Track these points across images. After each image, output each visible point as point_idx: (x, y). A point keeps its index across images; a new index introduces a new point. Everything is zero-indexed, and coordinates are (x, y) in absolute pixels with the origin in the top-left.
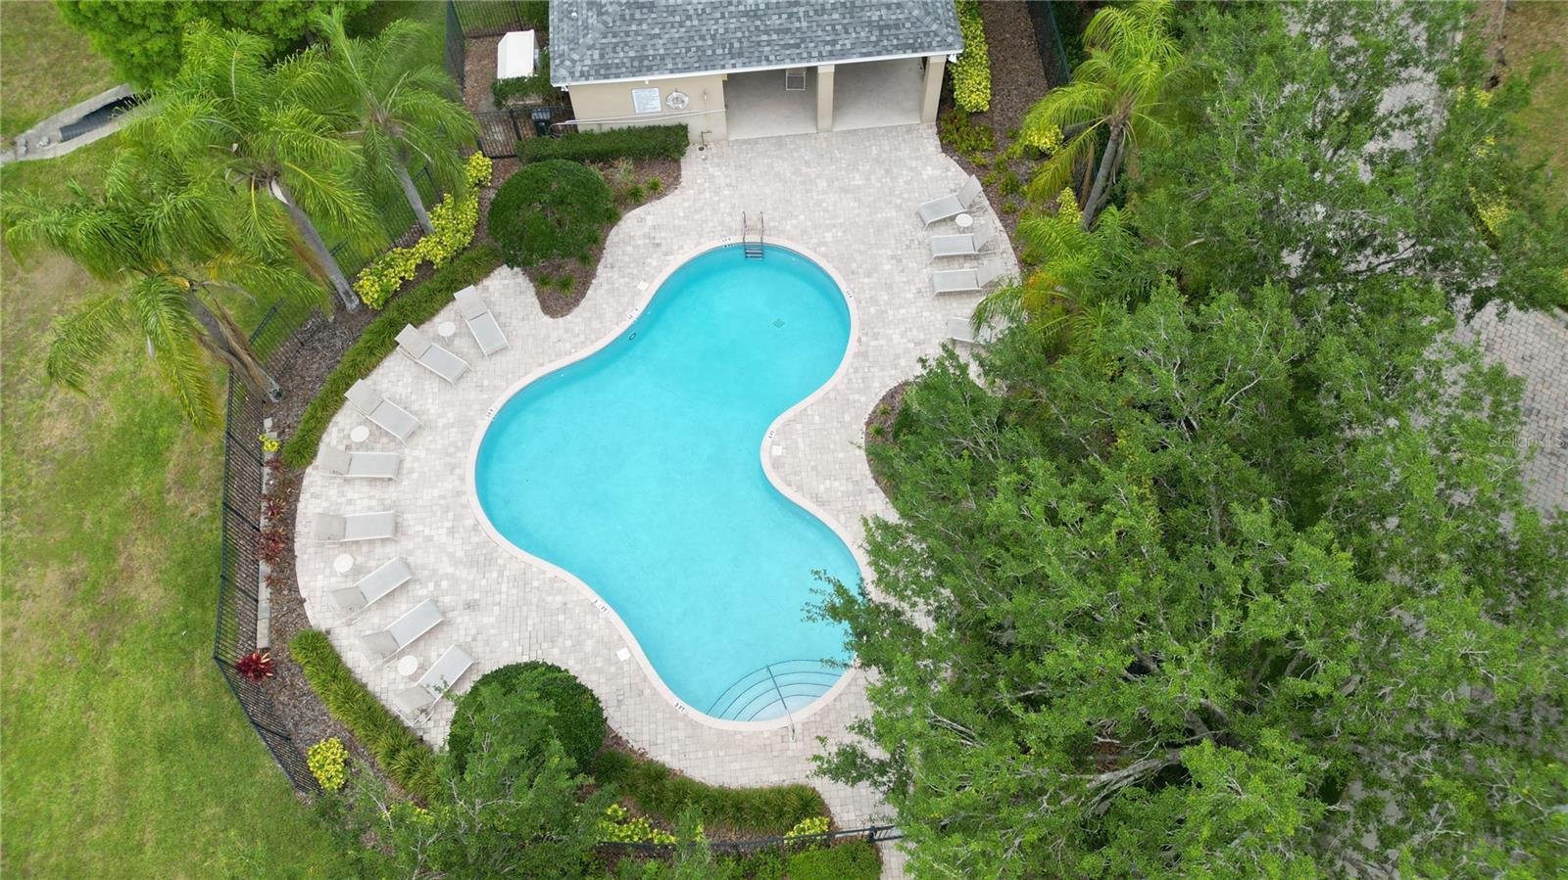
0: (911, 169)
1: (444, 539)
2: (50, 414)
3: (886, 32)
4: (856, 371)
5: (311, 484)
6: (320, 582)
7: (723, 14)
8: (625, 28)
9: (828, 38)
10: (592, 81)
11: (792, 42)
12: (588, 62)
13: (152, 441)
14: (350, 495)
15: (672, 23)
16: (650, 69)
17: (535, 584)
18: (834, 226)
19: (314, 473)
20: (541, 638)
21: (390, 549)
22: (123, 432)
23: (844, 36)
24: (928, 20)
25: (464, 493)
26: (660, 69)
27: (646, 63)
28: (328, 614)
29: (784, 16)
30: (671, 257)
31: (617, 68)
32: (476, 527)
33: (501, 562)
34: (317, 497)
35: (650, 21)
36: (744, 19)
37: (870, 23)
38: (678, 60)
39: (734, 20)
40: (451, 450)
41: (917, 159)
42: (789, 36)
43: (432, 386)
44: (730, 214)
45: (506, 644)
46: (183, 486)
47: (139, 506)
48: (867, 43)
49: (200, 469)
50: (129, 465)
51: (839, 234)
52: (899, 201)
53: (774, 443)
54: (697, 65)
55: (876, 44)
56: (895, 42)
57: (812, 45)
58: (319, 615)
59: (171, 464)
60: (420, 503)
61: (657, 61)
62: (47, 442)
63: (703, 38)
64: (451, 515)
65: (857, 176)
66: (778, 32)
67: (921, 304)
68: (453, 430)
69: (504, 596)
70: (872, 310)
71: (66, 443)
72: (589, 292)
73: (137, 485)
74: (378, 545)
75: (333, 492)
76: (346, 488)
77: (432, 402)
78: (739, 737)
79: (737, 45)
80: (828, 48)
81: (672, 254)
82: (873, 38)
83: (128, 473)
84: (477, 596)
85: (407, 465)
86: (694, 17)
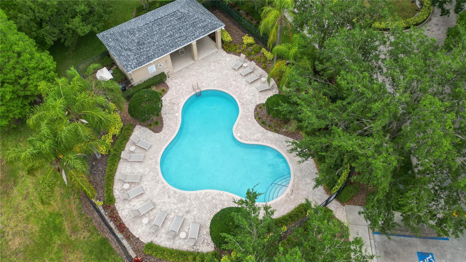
0: (224, 60)
1: (168, 200)
2: (10, 240)
3: (205, 28)
4: (244, 108)
5: (119, 208)
6: (140, 231)
7: (163, 39)
8: (139, 52)
9: (192, 34)
10: (138, 68)
11: (184, 39)
12: (135, 63)
13: (55, 226)
14: (133, 204)
15: (151, 46)
16: (152, 59)
17: (201, 197)
18: (215, 80)
19: (118, 204)
20: (212, 209)
21: (155, 211)
22: (42, 230)
23: (196, 32)
24: (213, 22)
25: (166, 186)
26: (155, 57)
27: (150, 58)
28: (148, 238)
29: (179, 33)
30: (179, 105)
31: (143, 62)
32: (175, 192)
33: (188, 197)
34: (123, 210)
35: (145, 47)
36: (169, 38)
37: (200, 27)
38: (158, 54)
39: (167, 39)
40: (154, 178)
41: (223, 57)
42: (182, 38)
43: (137, 165)
44: (187, 88)
45: (204, 216)
46: (75, 232)
47: (62, 246)
48: (202, 32)
49: (77, 225)
50: (51, 237)
51: (217, 81)
52: (226, 68)
53: (236, 134)
54: (163, 53)
55: (204, 31)
56: (209, 29)
57: (189, 37)
58: (145, 240)
59: (66, 229)
60: (155, 195)
61: (153, 56)
62: (15, 248)
63: (161, 46)
64: (166, 193)
65: (212, 67)
66: (179, 38)
67: (247, 87)
68: (151, 173)
69: (195, 205)
70: (238, 94)
71: (22, 244)
72: (164, 122)
73: (57, 241)
74: (150, 212)
75: (127, 206)
76: (130, 203)
77: (139, 169)
78: (278, 203)
79: (171, 45)
80: (194, 37)
81: (179, 104)
82: (203, 30)
83: (52, 240)
84: (188, 209)
85: (144, 188)
86: (156, 42)
